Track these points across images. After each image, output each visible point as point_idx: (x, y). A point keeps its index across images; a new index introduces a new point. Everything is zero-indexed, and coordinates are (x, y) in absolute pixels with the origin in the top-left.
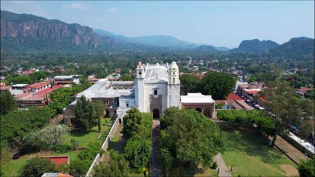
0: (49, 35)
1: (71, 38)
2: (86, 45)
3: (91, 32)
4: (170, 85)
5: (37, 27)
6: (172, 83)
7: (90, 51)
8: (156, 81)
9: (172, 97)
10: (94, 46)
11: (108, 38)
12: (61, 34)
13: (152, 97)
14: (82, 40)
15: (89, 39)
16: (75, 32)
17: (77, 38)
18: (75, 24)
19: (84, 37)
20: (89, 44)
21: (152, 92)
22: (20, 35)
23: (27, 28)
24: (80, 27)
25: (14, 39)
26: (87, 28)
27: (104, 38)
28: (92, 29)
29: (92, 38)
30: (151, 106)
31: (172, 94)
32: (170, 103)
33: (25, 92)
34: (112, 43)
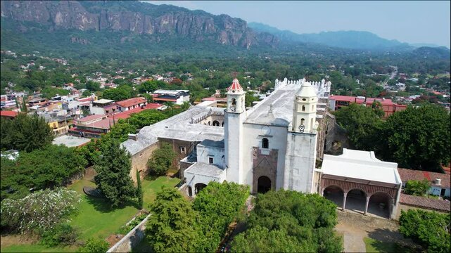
0: (189, 30)
1: (217, 35)
2: (236, 45)
3: (243, 27)
4: (294, 133)
5: (176, 21)
6: (297, 130)
7: (240, 52)
8: (267, 121)
9: (296, 159)
10: (245, 46)
11: (267, 34)
12: (204, 28)
13: (257, 152)
14: (230, 37)
15: (241, 35)
16: (222, 26)
17: (224, 34)
18: (222, 16)
19: (234, 34)
20: (239, 43)
21: (258, 143)
22: (156, 31)
23: (165, 22)
24: (230, 19)
25: (150, 38)
26: (239, 20)
27: (261, 35)
28: (245, 23)
29: (244, 35)
30: (255, 169)
31: (296, 153)
32: (291, 172)
33: (107, 112)
34: (272, 41)
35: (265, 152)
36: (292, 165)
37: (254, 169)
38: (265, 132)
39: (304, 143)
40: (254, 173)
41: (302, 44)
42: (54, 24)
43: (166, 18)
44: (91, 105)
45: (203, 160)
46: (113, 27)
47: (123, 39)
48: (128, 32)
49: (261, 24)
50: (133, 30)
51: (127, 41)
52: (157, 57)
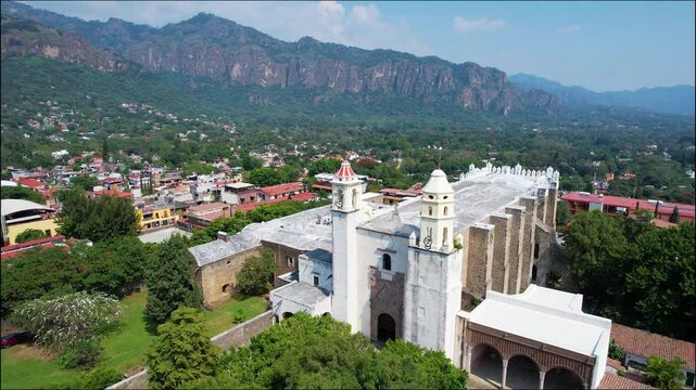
0: (414, 87)
1: (455, 94)
2: (487, 109)
3: (501, 82)
4: (417, 250)
5: (395, 73)
6: (422, 245)
7: (490, 120)
8: (391, 227)
10: (502, 111)
11: (540, 93)
12: (437, 82)
13: (375, 275)
14: (477, 97)
15: (495, 94)
16: (465, 80)
17: (468, 93)
18: (468, 65)
19: (484, 91)
20: (493, 105)
21: (377, 261)
22: (365, 88)
23: (379, 75)
24: (478, 69)
25: (355, 96)
26: (494, 71)
27: (530, 94)
28: (503, 75)
29: (501, 94)
30: (373, 301)
31: (420, 282)
32: (414, 311)
33: (242, 200)
34: (548, 105)
35: (387, 276)
36: (415, 301)
37: (371, 300)
38: (385, 243)
39: (432, 267)
40: (371, 307)
41: (600, 109)
42: (230, 78)
43: (380, 71)
44: (223, 189)
45: (306, 280)
46: (305, 82)
47: (317, 98)
48: (325, 88)
49: (533, 78)
50: (332, 86)
51: (322, 101)
52: (362, 125)
